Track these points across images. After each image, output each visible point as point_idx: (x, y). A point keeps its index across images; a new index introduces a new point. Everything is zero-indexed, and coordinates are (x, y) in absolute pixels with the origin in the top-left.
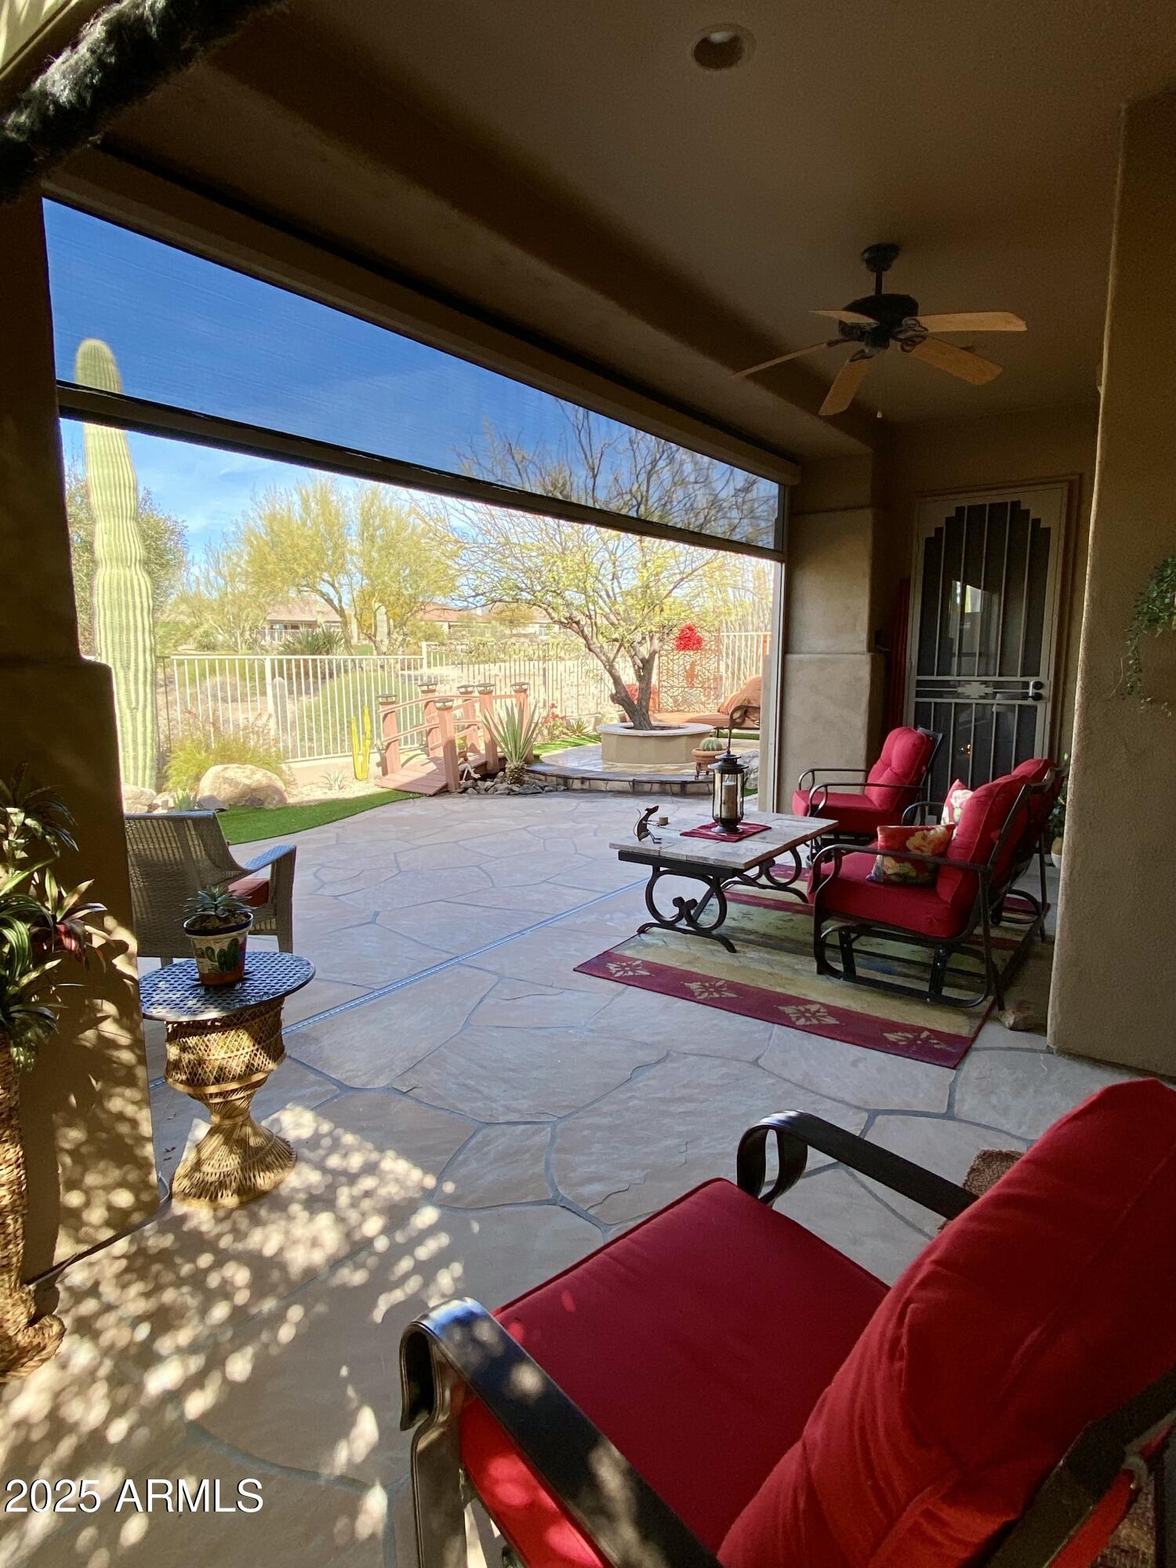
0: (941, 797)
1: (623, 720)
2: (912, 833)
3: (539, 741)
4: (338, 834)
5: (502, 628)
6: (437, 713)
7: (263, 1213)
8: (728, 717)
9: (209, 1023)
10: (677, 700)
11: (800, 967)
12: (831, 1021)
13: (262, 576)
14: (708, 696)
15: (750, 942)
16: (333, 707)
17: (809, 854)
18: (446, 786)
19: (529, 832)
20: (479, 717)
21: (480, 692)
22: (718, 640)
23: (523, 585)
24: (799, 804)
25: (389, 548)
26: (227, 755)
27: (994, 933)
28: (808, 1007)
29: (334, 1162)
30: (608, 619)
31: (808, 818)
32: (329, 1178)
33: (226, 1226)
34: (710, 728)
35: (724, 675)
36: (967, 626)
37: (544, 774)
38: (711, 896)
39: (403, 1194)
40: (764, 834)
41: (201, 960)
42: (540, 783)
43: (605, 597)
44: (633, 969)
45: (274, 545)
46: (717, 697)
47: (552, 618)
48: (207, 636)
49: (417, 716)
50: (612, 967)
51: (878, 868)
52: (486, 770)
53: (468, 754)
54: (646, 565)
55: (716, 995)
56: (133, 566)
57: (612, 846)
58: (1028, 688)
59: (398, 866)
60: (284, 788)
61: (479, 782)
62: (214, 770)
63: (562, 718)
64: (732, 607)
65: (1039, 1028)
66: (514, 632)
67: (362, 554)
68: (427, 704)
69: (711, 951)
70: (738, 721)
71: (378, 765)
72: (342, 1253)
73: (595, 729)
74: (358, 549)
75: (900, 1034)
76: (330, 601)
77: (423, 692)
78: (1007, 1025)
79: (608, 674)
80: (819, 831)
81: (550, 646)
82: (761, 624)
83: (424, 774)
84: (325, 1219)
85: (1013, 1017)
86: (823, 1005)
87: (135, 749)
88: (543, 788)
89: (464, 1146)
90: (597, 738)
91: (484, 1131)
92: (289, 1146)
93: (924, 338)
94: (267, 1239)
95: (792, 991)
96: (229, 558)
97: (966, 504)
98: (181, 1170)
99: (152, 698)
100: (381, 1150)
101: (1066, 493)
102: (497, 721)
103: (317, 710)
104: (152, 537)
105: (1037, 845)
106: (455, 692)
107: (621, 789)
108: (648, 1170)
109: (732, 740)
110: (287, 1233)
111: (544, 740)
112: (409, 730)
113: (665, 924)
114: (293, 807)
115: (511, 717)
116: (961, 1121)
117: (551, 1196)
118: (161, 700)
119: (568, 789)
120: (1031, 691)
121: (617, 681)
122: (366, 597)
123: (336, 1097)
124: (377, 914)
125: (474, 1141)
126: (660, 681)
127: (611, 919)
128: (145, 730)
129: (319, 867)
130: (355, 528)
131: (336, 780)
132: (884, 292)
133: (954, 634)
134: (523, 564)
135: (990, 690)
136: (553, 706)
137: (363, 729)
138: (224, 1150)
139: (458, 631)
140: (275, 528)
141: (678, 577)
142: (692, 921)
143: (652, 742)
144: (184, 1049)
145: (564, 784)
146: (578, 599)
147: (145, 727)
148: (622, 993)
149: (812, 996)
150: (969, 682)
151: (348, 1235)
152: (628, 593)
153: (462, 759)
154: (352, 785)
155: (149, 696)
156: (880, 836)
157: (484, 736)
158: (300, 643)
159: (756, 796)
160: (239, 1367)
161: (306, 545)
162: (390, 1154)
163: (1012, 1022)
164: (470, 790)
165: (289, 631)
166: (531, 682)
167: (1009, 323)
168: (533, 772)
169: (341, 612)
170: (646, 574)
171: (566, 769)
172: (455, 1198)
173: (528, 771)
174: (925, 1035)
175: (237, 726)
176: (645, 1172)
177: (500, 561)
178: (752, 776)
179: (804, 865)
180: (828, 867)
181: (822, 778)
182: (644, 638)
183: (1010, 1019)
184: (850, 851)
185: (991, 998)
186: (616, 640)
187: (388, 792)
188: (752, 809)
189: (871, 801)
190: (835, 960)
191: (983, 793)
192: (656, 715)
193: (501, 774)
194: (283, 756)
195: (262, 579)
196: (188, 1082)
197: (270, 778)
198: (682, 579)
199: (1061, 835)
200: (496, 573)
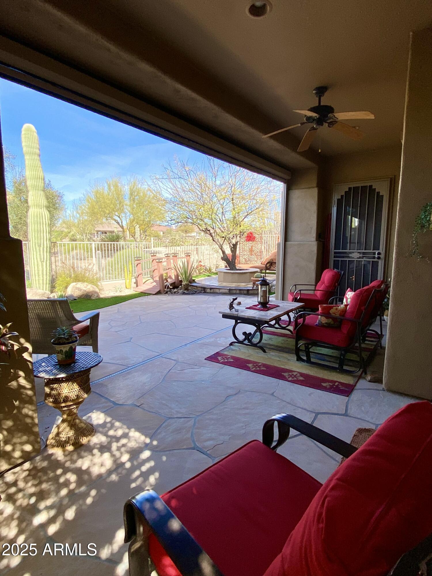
0: (343, 294)
1: (226, 267)
2: (332, 307)
3: (195, 274)
4: (118, 309)
5: (183, 234)
6: (156, 264)
7: (83, 453)
8: (265, 266)
9: (61, 379)
10: (246, 260)
11: (290, 358)
12: (301, 378)
13: (93, 213)
14: (258, 259)
15: (272, 349)
16: (118, 262)
17: (294, 316)
18: (160, 291)
19: (190, 308)
20: (172, 265)
21: (173, 256)
22: (261, 238)
23: (189, 217)
24: (290, 297)
25: (140, 203)
26: (77, 279)
27: (363, 346)
28: (293, 373)
29: (111, 433)
30: (220, 229)
31: (294, 303)
32: (109, 439)
33: (68, 458)
34: (258, 270)
35: (263, 250)
36: (353, 233)
37: (196, 287)
38: (257, 332)
39: (137, 445)
40: (277, 308)
41: (58, 354)
42: (195, 290)
43: (219, 221)
44: (227, 359)
45: (97, 202)
46: (261, 259)
47: (200, 229)
48: (73, 236)
49: (150, 265)
50: (219, 358)
51: (319, 321)
52: (175, 285)
53: (168, 279)
54: (234, 209)
55: (258, 369)
56: (42, 208)
57: (220, 312)
58: (375, 255)
59: (140, 320)
60: (99, 291)
61: (172, 290)
62: (72, 285)
63: (204, 266)
64: (266, 225)
65: (379, 381)
66: (187, 235)
67: (130, 206)
68: (153, 260)
69: (257, 352)
70: (268, 267)
71: (135, 283)
72: (113, 469)
73: (215, 270)
74: (129, 203)
75: (327, 383)
76: (118, 223)
77: (152, 256)
78: (368, 380)
79: (220, 250)
80: (297, 307)
81: (199, 240)
82: (277, 232)
83: (152, 287)
84: (107, 455)
85: (370, 377)
86: (298, 372)
87: (43, 277)
88: (196, 292)
89: (160, 426)
90: (217, 274)
91: (168, 421)
92: (93, 427)
93: (337, 122)
94: (84, 463)
95: (287, 367)
96: (81, 207)
97: (352, 186)
98: (51, 436)
99: (49, 257)
100: (129, 428)
101: (389, 182)
102: (179, 267)
103: (112, 263)
104: (51, 198)
105: (379, 313)
106: (164, 256)
107: (224, 292)
108: (231, 436)
109: (266, 274)
110: (92, 460)
111: (197, 274)
112: (146, 270)
113: (239, 342)
114: (102, 299)
115: (184, 266)
116: (350, 417)
117: (193, 446)
118: (53, 258)
119: (205, 292)
120: (376, 256)
121: (224, 252)
122: (132, 222)
123: (112, 407)
124: (131, 339)
125: (164, 425)
126: (240, 253)
127: (220, 340)
128: (47, 269)
129: (110, 321)
130: (127, 196)
131: (119, 288)
132: (322, 104)
133: (348, 235)
134: (189, 209)
135: (361, 255)
136: (200, 262)
137: (129, 270)
138: (68, 429)
139: (166, 235)
140: (98, 196)
141: (246, 214)
142: (250, 341)
143: (237, 275)
144: (52, 389)
145: (204, 290)
146: (209, 222)
147: (47, 268)
148: (223, 368)
149: (294, 369)
150: (353, 252)
151: (115, 461)
152: (228, 220)
153: (166, 281)
154: (125, 291)
155: (48, 256)
156: (320, 309)
157: (174, 272)
158: (107, 238)
159: (275, 295)
160: (70, 514)
161: (109, 202)
162: (133, 430)
163: (369, 379)
164: (169, 293)
165: (104, 234)
166: (192, 253)
167: (368, 116)
168: (193, 286)
169: (122, 227)
170: (234, 213)
171: (204, 285)
172: (157, 447)
173: (190, 285)
174: (336, 384)
175: (81, 268)
176: (230, 437)
177: (180, 208)
178: (273, 287)
179: (292, 320)
180: (301, 320)
181: (299, 288)
182: (234, 237)
183: (369, 378)
184: (309, 314)
185: (361, 370)
186: (223, 237)
187: (138, 293)
188: (273, 299)
189: (317, 296)
190: (303, 356)
191: (359, 292)
192: (238, 265)
193: (180, 286)
194: (99, 279)
195: (93, 215)
196: (53, 402)
197: (93, 288)
198: (248, 215)
199: (388, 309)
200: (179, 212)
